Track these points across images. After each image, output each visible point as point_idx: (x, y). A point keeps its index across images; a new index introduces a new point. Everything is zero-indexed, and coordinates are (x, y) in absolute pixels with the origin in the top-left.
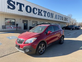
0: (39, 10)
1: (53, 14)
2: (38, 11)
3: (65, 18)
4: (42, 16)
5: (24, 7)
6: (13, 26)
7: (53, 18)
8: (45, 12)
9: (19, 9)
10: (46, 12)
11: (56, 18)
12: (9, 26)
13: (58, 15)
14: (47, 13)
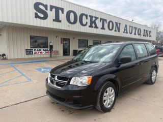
0: (91, 17)
1: (120, 24)
2: (89, 20)
3: (144, 30)
4: (98, 28)
5: (63, 13)
6: (44, 50)
7: (119, 31)
8: (103, 20)
9: (54, 18)
10: (106, 20)
11: (127, 33)
12: (37, 49)
13: (130, 26)
14: (108, 22)
